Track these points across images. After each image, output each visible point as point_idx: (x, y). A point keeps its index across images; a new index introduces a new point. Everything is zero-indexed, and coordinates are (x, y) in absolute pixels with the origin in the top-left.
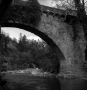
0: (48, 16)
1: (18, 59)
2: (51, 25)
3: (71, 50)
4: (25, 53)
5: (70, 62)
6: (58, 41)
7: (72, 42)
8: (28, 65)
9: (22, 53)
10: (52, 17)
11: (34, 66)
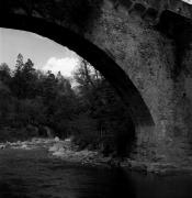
0: (116, 8)
1: (11, 116)
2: (124, 32)
3: (167, 101)
4: (28, 102)
5: (164, 131)
6: (140, 76)
7: (171, 81)
8: (37, 129)
9: (22, 101)
10: (127, 13)
11: (49, 132)
